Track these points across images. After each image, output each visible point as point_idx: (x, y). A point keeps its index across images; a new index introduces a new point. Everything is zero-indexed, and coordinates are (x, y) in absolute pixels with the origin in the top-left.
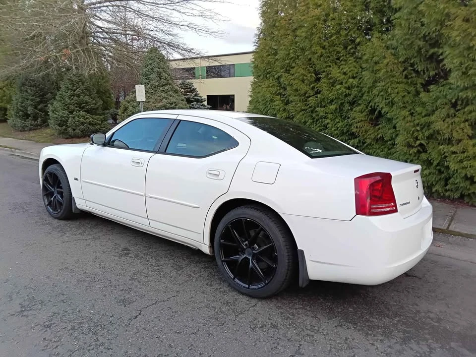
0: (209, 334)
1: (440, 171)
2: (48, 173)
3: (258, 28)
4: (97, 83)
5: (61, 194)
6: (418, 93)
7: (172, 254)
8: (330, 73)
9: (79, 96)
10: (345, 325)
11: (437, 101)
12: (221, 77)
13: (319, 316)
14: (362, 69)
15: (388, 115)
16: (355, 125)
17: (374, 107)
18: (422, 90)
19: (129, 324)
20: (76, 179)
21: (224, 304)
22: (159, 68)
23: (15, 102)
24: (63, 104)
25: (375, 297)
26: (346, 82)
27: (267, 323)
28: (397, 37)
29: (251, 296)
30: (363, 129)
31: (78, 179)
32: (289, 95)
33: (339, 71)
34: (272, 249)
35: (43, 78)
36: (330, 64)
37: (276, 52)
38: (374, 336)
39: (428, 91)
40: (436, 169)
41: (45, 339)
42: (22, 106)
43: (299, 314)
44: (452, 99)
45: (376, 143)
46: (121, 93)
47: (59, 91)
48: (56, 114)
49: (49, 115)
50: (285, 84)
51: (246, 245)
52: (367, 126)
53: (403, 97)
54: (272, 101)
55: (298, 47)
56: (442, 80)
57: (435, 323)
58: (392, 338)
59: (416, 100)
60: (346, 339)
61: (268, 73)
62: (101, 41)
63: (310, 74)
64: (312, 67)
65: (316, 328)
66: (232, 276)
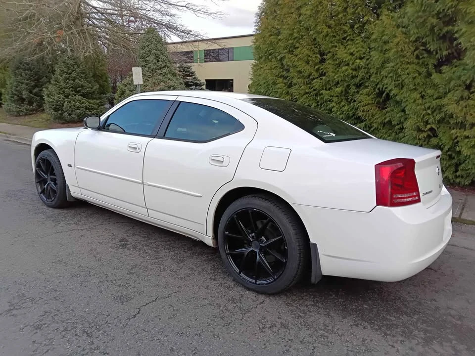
0: (214, 335)
1: (450, 156)
2: (40, 159)
3: (259, 6)
4: (92, 67)
5: (55, 181)
6: (429, 75)
7: (172, 245)
8: (336, 54)
9: (74, 80)
10: (361, 325)
11: (449, 83)
12: (220, 61)
13: (332, 314)
14: (370, 49)
15: (397, 97)
16: (362, 109)
17: (382, 89)
18: (434, 71)
19: (127, 324)
20: (70, 166)
21: (229, 300)
22: (157, 50)
23: (8, 86)
24: (59, 87)
25: (391, 293)
26: (353, 64)
27: (277, 322)
28: (409, 14)
29: (259, 292)
30: (370, 113)
31: (72, 165)
32: (293, 78)
33: (345, 51)
34: (282, 242)
35: (38, 61)
36: (336, 44)
37: (279, 32)
38: (394, 336)
39: (440, 72)
40: (446, 155)
41: (34, 342)
42: (16, 91)
43: (310, 312)
44: (466, 80)
45: (383, 127)
46: (118, 77)
47: (54, 74)
48: (51, 99)
49: (44, 100)
50: (288, 66)
51: (253, 236)
52: (374, 110)
53: (414, 78)
54: (274, 83)
55: (302, 26)
56: (455, 61)
57: (458, 320)
58: (413, 339)
59: (427, 82)
60: (364, 340)
61: (270, 54)
62: (96, 22)
63: (315, 55)
64: (316, 47)
65: (330, 328)
66: (238, 270)
